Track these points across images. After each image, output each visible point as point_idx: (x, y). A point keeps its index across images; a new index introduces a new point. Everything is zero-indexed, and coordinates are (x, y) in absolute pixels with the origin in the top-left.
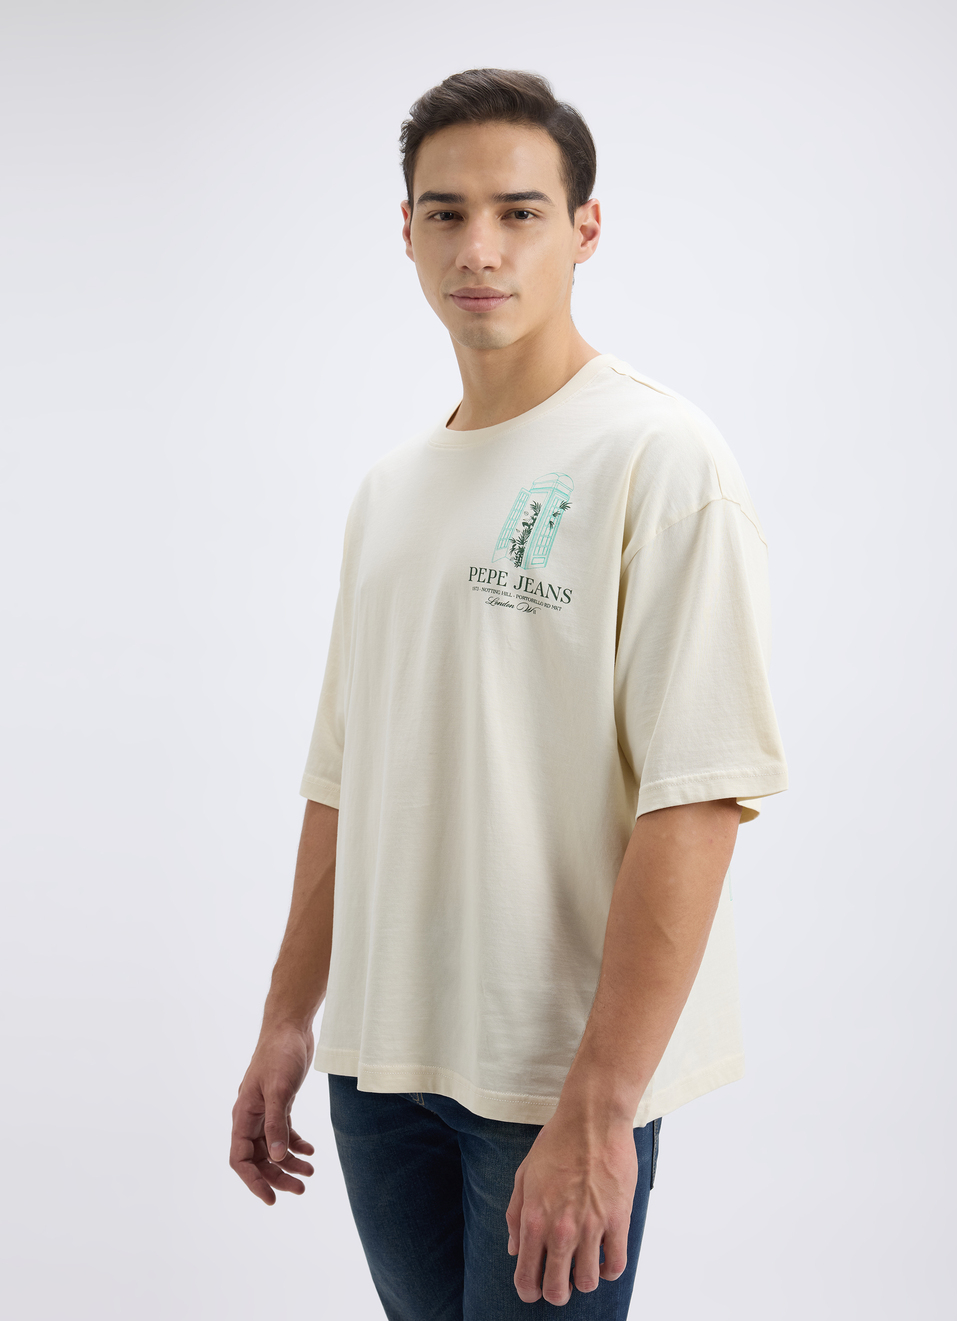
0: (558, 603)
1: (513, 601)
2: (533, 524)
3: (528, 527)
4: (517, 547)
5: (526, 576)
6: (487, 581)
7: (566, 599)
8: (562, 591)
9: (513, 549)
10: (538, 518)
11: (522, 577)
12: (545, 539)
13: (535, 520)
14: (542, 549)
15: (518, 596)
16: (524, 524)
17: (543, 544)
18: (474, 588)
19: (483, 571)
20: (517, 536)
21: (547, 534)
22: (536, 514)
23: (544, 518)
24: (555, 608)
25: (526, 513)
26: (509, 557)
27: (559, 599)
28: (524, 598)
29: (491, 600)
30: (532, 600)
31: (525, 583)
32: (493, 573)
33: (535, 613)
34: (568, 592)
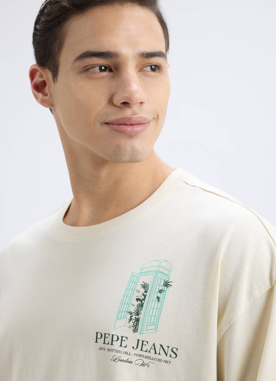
0: (168, 358)
1: (133, 358)
2: (144, 299)
3: (141, 302)
4: (133, 317)
5: (141, 339)
6: (110, 343)
7: (173, 355)
8: (170, 349)
9: (131, 319)
10: (148, 294)
11: (138, 340)
12: (155, 310)
13: (145, 296)
14: (153, 318)
15: (135, 354)
16: (138, 300)
17: (154, 314)
18: (101, 349)
19: (107, 335)
20: (133, 309)
21: (156, 306)
22: (146, 292)
23: (152, 294)
24: (166, 362)
25: (138, 291)
26: (128, 325)
27: (168, 355)
28: (140, 355)
29: (115, 358)
30: (146, 357)
31: (140, 344)
32: (115, 338)
33: (148, 366)
34: (174, 350)
